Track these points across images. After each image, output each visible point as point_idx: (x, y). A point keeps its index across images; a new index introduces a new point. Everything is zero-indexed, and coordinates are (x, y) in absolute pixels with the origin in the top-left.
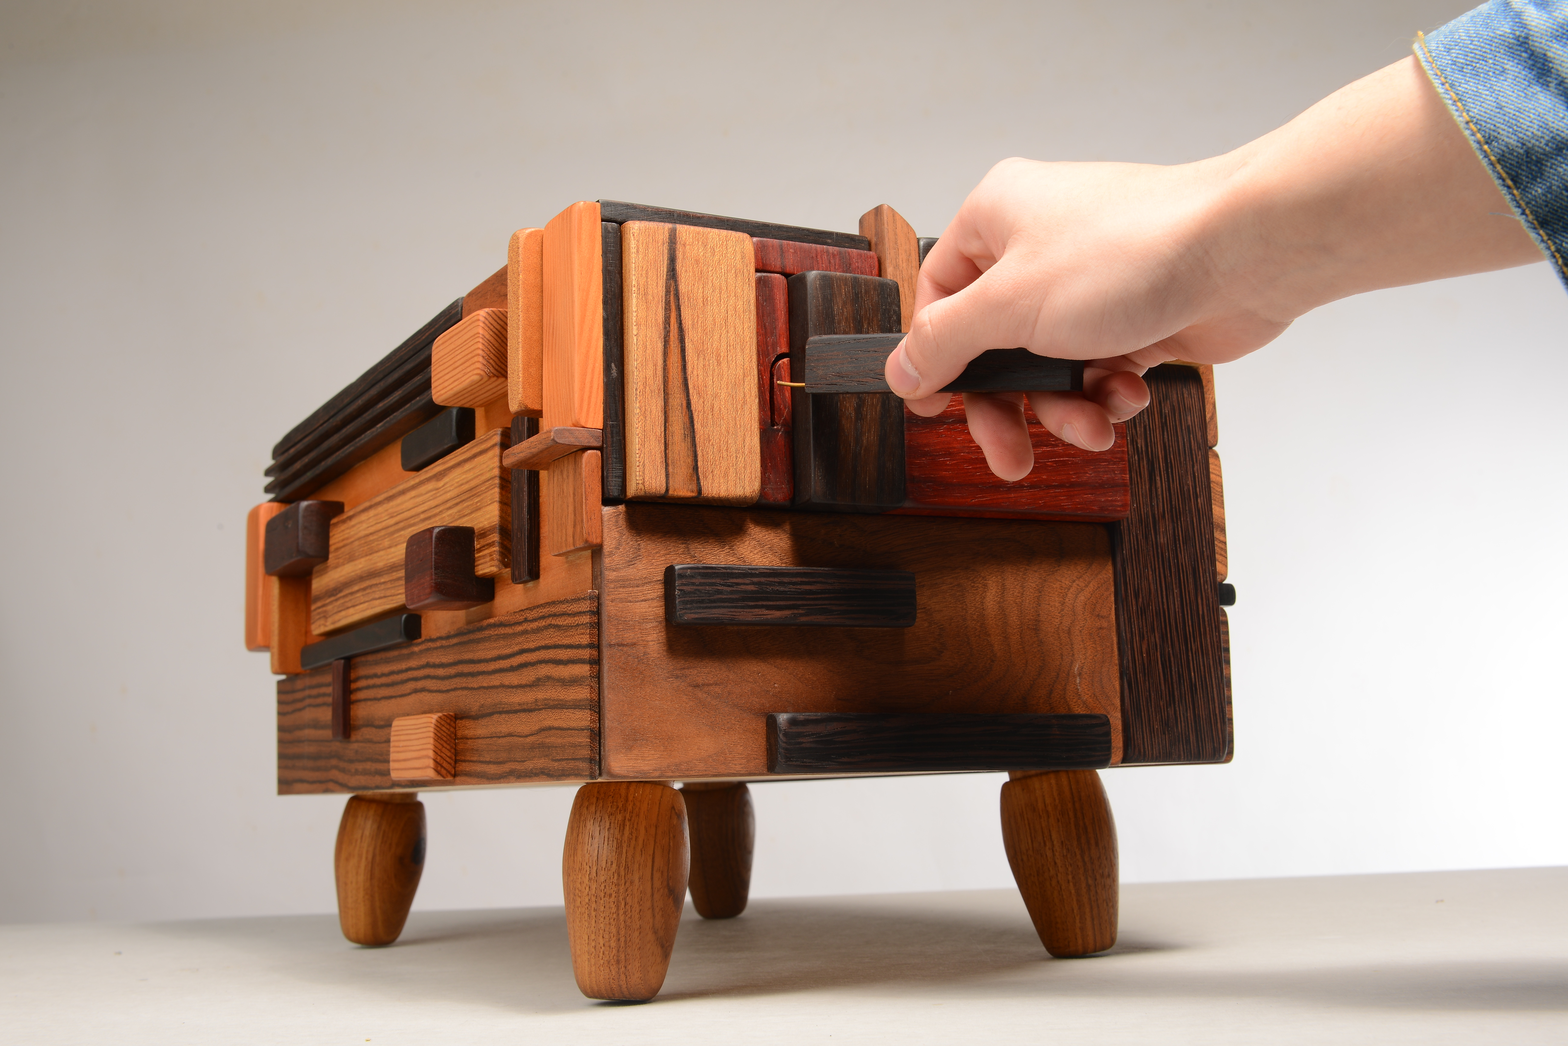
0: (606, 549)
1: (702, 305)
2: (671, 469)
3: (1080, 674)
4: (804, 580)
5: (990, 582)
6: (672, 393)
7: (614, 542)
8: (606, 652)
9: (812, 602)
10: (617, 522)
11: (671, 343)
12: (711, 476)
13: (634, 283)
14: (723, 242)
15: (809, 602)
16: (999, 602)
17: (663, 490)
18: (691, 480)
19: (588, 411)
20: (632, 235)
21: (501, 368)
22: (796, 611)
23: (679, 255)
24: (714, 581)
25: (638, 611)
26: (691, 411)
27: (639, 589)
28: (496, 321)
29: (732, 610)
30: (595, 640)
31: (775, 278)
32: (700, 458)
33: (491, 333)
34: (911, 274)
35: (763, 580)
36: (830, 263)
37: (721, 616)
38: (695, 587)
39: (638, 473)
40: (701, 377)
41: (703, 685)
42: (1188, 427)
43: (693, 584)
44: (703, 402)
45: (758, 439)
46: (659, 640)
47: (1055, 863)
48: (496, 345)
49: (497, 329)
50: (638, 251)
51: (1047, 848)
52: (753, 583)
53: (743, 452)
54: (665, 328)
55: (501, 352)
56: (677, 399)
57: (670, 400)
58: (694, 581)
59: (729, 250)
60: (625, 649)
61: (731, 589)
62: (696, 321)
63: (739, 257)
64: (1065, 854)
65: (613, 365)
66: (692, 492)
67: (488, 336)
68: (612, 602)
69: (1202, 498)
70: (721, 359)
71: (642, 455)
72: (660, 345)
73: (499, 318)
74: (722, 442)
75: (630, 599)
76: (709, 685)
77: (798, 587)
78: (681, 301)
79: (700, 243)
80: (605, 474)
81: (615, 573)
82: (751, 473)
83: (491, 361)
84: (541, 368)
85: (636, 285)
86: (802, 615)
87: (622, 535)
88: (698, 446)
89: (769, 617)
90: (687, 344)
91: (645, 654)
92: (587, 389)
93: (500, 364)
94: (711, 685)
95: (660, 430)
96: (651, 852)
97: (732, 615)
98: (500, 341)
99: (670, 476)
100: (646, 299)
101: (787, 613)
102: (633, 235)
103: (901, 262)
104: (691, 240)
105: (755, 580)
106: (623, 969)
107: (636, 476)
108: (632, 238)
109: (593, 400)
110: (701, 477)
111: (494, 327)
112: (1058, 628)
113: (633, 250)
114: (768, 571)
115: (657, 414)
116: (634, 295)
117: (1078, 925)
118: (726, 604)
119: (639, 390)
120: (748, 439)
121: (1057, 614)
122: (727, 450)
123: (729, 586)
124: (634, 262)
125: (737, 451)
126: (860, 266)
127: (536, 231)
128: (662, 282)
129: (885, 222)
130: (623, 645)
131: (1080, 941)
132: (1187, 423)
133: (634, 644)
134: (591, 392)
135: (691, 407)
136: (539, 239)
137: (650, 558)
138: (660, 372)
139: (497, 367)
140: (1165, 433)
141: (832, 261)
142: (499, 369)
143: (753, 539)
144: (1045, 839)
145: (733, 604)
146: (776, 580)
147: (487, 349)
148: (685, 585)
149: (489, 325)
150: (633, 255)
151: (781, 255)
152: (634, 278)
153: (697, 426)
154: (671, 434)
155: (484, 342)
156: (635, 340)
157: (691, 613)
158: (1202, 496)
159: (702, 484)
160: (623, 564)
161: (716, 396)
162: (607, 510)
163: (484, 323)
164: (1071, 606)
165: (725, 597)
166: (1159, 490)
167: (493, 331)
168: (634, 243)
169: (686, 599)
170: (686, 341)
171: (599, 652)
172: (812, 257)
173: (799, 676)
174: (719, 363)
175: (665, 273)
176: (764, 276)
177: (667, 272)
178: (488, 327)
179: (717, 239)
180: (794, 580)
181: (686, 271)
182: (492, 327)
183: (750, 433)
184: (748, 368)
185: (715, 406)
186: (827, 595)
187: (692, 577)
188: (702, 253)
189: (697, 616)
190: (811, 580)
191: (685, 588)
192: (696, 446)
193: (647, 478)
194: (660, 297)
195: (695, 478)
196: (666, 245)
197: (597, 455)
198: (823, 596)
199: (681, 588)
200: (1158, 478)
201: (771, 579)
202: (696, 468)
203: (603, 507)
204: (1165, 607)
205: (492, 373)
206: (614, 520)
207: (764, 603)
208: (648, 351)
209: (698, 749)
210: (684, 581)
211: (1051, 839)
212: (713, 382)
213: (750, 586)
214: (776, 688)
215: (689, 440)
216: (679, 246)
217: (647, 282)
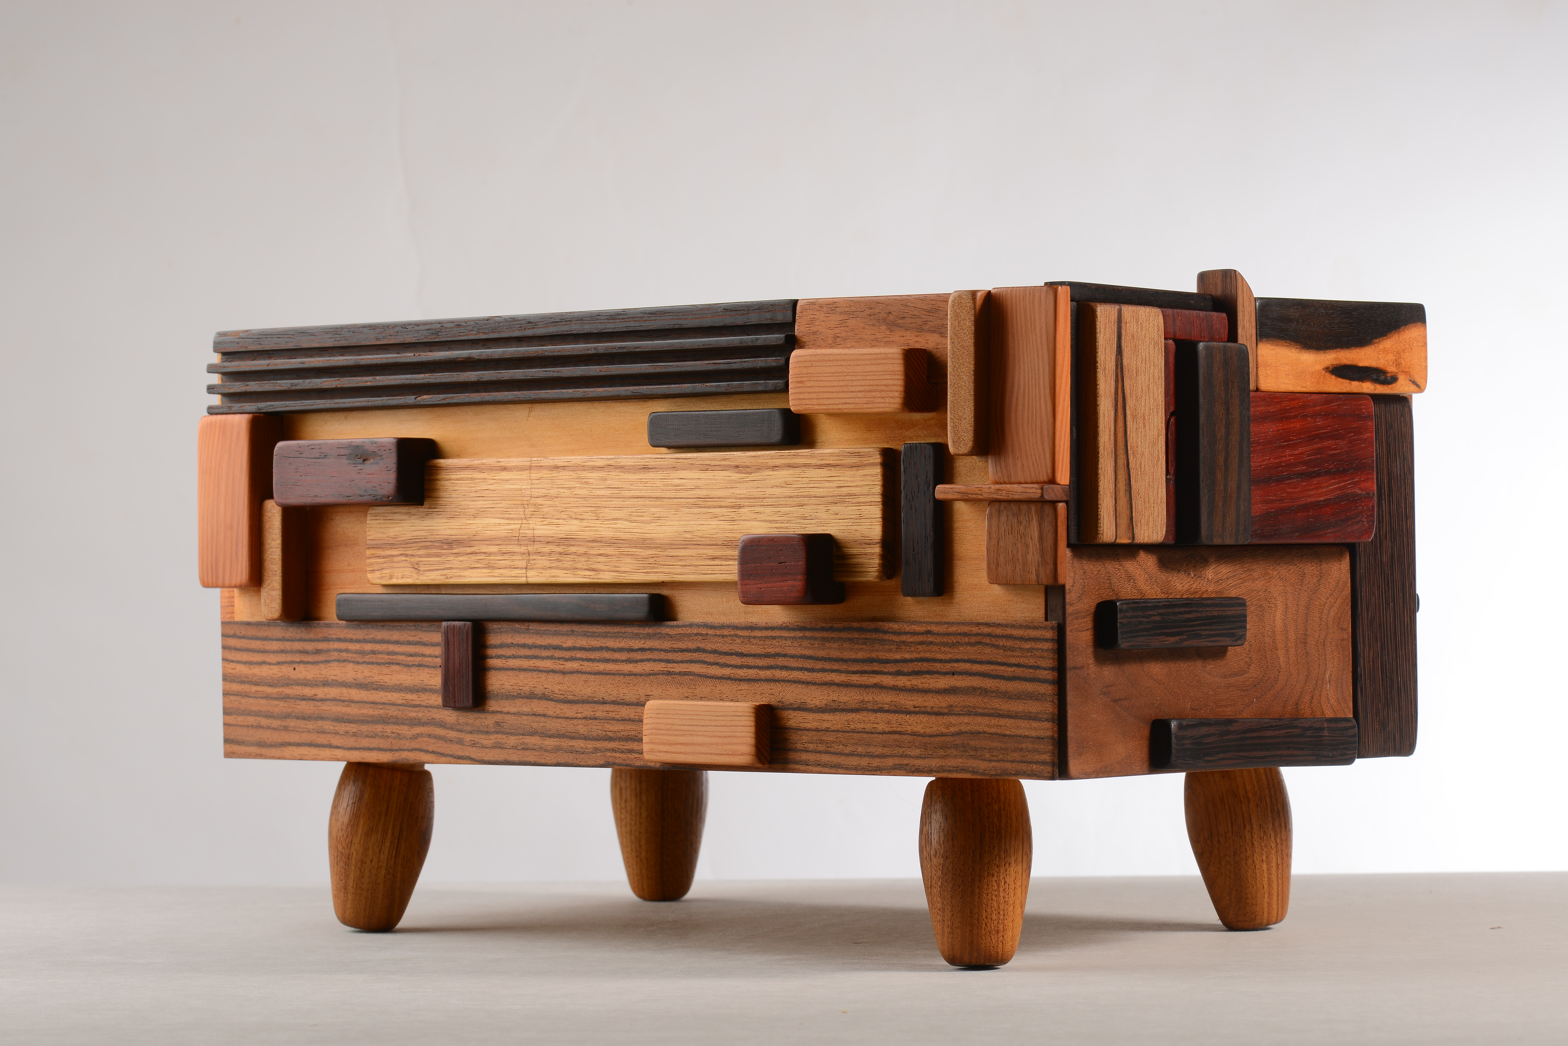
0: (1067, 584)
1: (1135, 375)
2: (1118, 522)
3: (1329, 681)
4: (1186, 609)
5: (1279, 602)
8: (1068, 674)
9: (1190, 629)
11: (1119, 411)
12: (1139, 525)
13: (1097, 359)
14: (1147, 318)
15: (1188, 629)
16: (1284, 620)
17: (1114, 539)
18: (1129, 529)
19: (1062, 470)
20: (1096, 317)
22: (1181, 637)
23: (1123, 332)
24: (1138, 613)
25: (1084, 639)
26: (1130, 469)
27: (1085, 620)
29: (1148, 638)
30: (1059, 664)
31: (1171, 343)
32: (1134, 510)
34: (1253, 333)
35: (1164, 611)
37: (1142, 643)
38: (1128, 620)
39: (1099, 525)
40: (1134, 439)
41: (1118, 700)
43: (1127, 617)
44: (1136, 462)
46: (1095, 663)
47: (1253, 844)
52: (1159, 614)
53: (1157, 503)
54: (1115, 398)
56: (1121, 459)
57: (1118, 461)
58: (1127, 614)
59: (1151, 325)
60: (1077, 671)
61: (1148, 619)
62: (1132, 389)
63: (1155, 329)
66: (1130, 537)
68: (1070, 632)
70: (1146, 422)
71: (1102, 509)
72: (1113, 413)
74: (1146, 495)
75: (1080, 628)
76: (1121, 700)
77: (1183, 616)
78: (1124, 373)
79: (1135, 320)
81: (1072, 607)
82: (1161, 520)
85: (1099, 362)
86: (1184, 640)
87: (1075, 573)
88: (1133, 499)
89: (1167, 642)
90: (1127, 410)
91: (1088, 675)
92: (1061, 451)
95: (1112, 487)
99: (1118, 526)
100: (1105, 373)
101: (1177, 638)
102: (1104, 320)
103: (1246, 323)
104: (1130, 321)
105: (1160, 611)
107: (1098, 527)
108: (1096, 319)
109: (1065, 460)
110: (1134, 526)
112: (1318, 640)
113: (1099, 330)
114: (1167, 603)
115: (1111, 473)
116: (1098, 370)
117: (1266, 899)
118: (1144, 633)
119: (1100, 454)
120: (1159, 490)
121: (1317, 629)
122: (1149, 501)
123: (1147, 617)
124: (1100, 341)
125: (1154, 501)
126: (1218, 328)
128: (1114, 358)
129: (1237, 287)
130: (1076, 668)
131: (1266, 915)
133: (1082, 667)
134: (1063, 454)
135: (1129, 464)
137: (1090, 593)
138: (1113, 437)
141: (1202, 325)
144: (1245, 822)
145: (1148, 633)
146: (1171, 610)
148: (1123, 618)
151: (1174, 324)
152: (1097, 355)
153: (1133, 482)
154: (1118, 490)
156: (1098, 409)
157: (1126, 642)
159: (1135, 531)
160: (1076, 599)
161: (1143, 454)
162: (1069, 553)
164: (1325, 621)
165: (1144, 627)
166: (1384, 513)
169: (1123, 630)
170: (1127, 408)
171: (1062, 675)
172: (1191, 323)
173: (1171, 690)
174: (1145, 425)
175: (1115, 349)
177: (1117, 348)
179: (1144, 317)
180: (1181, 610)
181: (1127, 346)
183: (1161, 485)
184: (1161, 428)
185: (1142, 463)
186: (1198, 622)
187: (1126, 611)
188: (1136, 329)
189: (1129, 644)
191: (1122, 621)
192: (1131, 500)
193: (1105, 529)
194: (1113, 370)
195: (1131, 527)
196: (1116, 324)
197: (1064, 507)
198: (1196, 623)
200: (1384, 502)
201: (1168, 610)
202: (1132, 519)
204: (1385, 619)
206: (1071, 562)
207: (1165, 631)
208: (1106, 419)
209: (1116, 754)
210: (1122, 615)
211: (1251, 822)
212: (1141, 443)
213: (1157, 617)
214: (1157, 700)
215: (1128, 495)
216: (1123, 325)
217: (1105, 358)
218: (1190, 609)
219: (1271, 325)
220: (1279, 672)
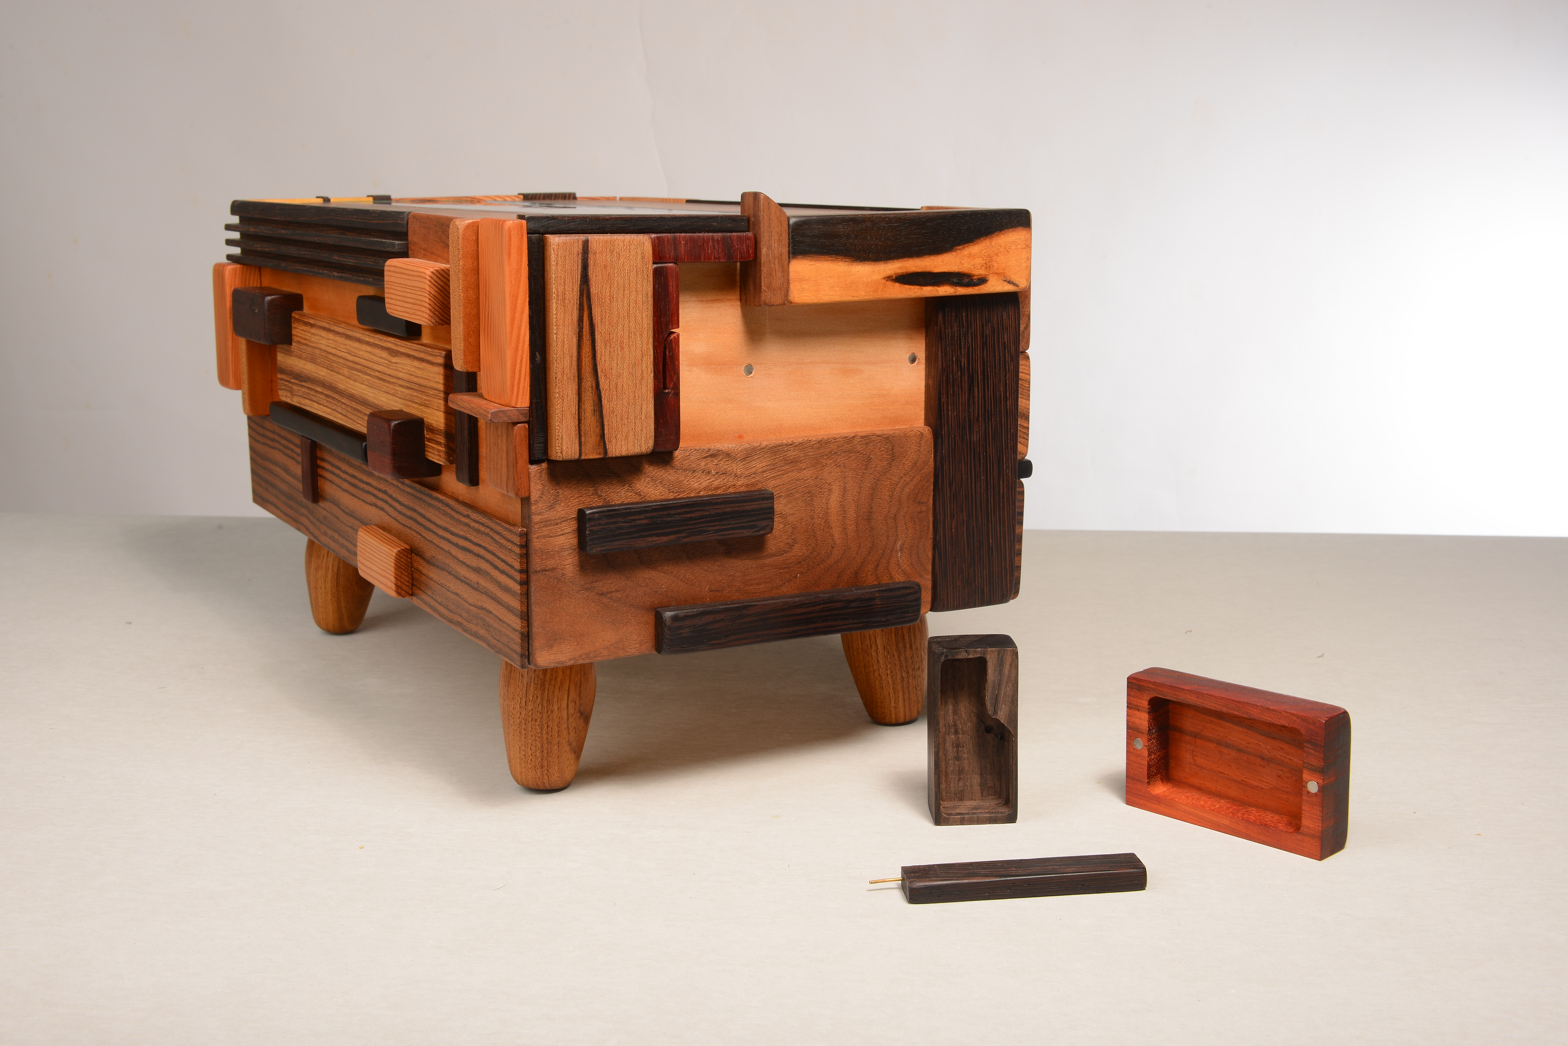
0: (533, 498)
1: (609, 302)
2: (583, 440)
3: (901, 550)
4: (686, 510)
5: (834, 487)
6: (585, 378)
7: (539, 493)
8: (534, 578)
9: (692, 527)
10: (540, 477)
11: (584, 337)
12: (614, 440)
13: (554, 290)
14: (627, 247)
15: (689, 527)
16: (840, 502)
17: (577, 457)
18: (599, 445)
19: (518, 394)
20: (552, 250)
21: (445, 317)
22: (679, 535)
23: (591, 262)
24: (616, 520)
25: (557, 543)
26: (600, 390)
27: (558, 526)
28: (439, 279)
29: (630, 540)
30: (524, 566)
31: (669, 267)
32: (606, 428)
33: (436, 289)
34: (782, 251)
35: (654, 514)
36: (714, 248)
37: (621, 546)
38: (601, 527)
39: (557, 445)
40: (607, 362)
41: (607, 592)
42: (1005, 343)
43: (600, 525)
44: (609, 382)
45: (653, 406)
46: (573, 563)
47: (878, 661)
48: (440, 299)
49: (440, 285)
50: (557, 264)
51: (873, 650)
52: (647, 518)
53: (641, 418)
54: (579, 325)
55: (444, 304)
56: (588, 382)
57: (583, 384)
58: (600, 522)
59: (632, 253)
60: (547, 573)
61: (629, 524)
62: (604, 316)
63: (639, 257)
64: (886, 655)
65: (537, 353)
66: (600, 454)
67: (433, 292)
68: (537, 539)
69: (1011, 400)
70: (624, 345)
71: (561, 430)
72: (575, 340)
73: (442, 275)
74: (624, 412)
75: (551, 534)
76: (611, 592)
77: (682, 516)
78: (592, 302)
79: (608, 250)
80: (531, 442)
81: (539, 516)
82: (646, 434)
83: (436, 313)
84: (478, 338)
85: (556, 293)
86: (684, 537)
87: (544, 485)
88: (605, 418)
89: (658, 542)
90: (596, 336)
91: (563, 575)
92: (517, 377)
93: (444, 314)
94: (613, 592)
95: (574, 409)
96: (567, 688)
97: (630, 544)
98: (443, 295)
99: (583, 444)
100: (564, 303)
101: (672, 537)
102: (554, 250)
103: (773, 243)
104: (601, 249)
105: (649, 515)
106: (546, 771)
107: (556, 446)
108: (553, 252)
109: (522, 385)
110: (607, 442)
111: (438, 284)
112: (886, 516)
113: (553, 263)
114: (659, 507)
115: (572, 396)
116: (554, 300)
117: (893, 704)
118: (625, 537)
119: (558, 379)
120: (644, 407)
121: (886, 505)
122: (628, 418)
123: (628, 522)
124: (554, 273)
125: (635, 418)
126: (739, 248)
127: (473, 223)
128: (577, 288)
129: (762, 209)
130: (546, 570)
131: (893, 716)
132: (1004, 339)
133: (553, 569)
134: (520, 379)
135: (599, 387)
136: (476, 229)
137: (567, 502)
138: (575, 363)
139: (441, 317)
140: (985, 351)
141: (716, 247)
142: (443, 318)
143: (647, 476)
144: (872, 643)
145: (631, 536)
146: (665, 513)
147: (433, 303)
148: (594, 526)
149: (434, 283)
150: (554, 268)
151: (674, 247)
152: (554, 286)
153: (605, 402)
154: (583, 411)
155: (430, 298)
156: (555, 338)
157: (598, 547)
158: (1011, 399)
159: (607, 447)
160: (545, 508)
161: (619, 376)
162: (533, 468)
163: (430, 281)
164: (898, 498)
165: (625, 531)
166: (976, 398)
167: (437, 288)
168: (554, 257)
169: (594, 536)
170: (596, 334)
171: (527, 576)
172: (701, 246)
173: (682, 577)
174: (622, 348)
175: (579, 279)
176: (660, 267)
177: (581, 278)
178: (434, 285)
179: (622, 245)
180: (679, 511)
181: (597, 275)
182: (436, 284)
183: (646, 402)
184: (646, 349)
185: (619, 384)
186: (704, 520)
187: (599, 519)
188: (609, 259)
189: (602, 549)
190: (692, 509)
191: (593, 528)
192: (603, 418)
193: (565, 448)
194: (575, 300)
195: (602, 444)
196: (580, 256)
197: (525, 427)
198: (701, 521)
199: (591, 529)
200: (976, 389)
201: (661, 513)
202: (603, 436)
203: (530, 466)
204: (973, 491)
205: (438, 323)
206: (538, 475)
207: (655, 532)
208: (565, 346)
209: (603, 640)
210: (593, 523)
211: (876, 644)
212: (617, 365)
213: (644, 520)
214: (663, 588)
215: (598, 414)
216: (591, 256)
217: (564, 289)
218: (694, 509)
219: (809, 243)
220: (833, 548)
